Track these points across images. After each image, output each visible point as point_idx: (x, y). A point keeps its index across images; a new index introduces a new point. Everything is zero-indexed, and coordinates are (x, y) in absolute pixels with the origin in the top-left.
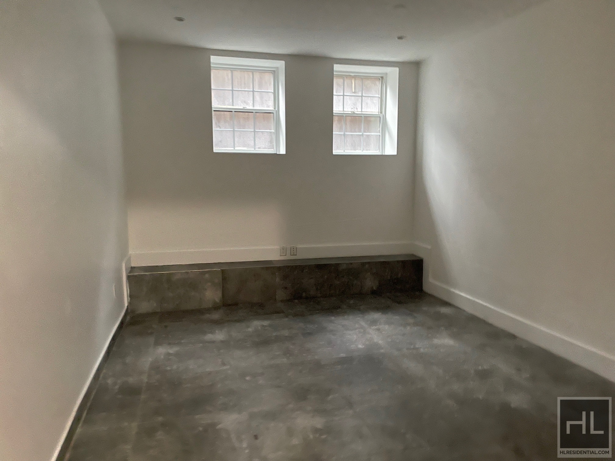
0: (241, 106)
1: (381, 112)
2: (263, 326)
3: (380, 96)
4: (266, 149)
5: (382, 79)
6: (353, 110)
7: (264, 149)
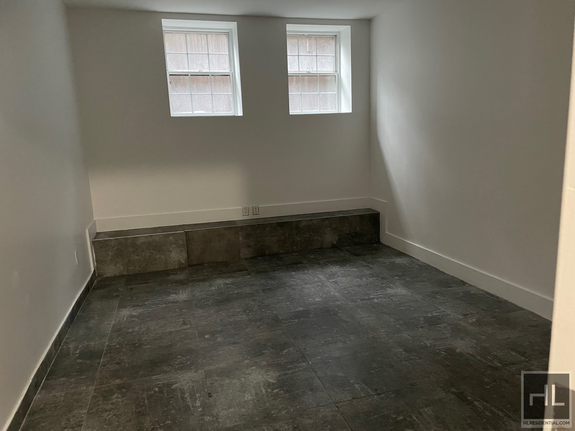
0: (197, 69)
1: (336, 72)
2: (226, 284)
3: (334, 55)
4: (224, 111)
5: (335, 37)
6: (308, 70)
7: (222, 111)
